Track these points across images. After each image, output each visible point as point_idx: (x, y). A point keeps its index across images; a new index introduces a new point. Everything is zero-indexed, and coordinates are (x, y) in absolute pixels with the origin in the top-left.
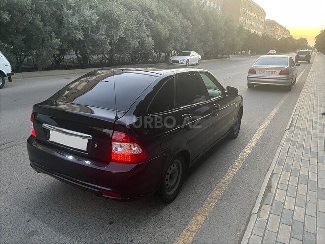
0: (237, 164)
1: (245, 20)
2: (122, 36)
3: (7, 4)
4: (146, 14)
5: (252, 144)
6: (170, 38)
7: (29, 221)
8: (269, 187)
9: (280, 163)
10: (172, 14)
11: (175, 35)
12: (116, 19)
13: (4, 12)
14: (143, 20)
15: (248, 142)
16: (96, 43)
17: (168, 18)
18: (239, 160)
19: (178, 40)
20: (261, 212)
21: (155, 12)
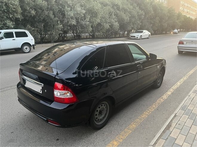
0: (154, 106)
1: (183, 9)
2: (99, 22)
3: (34, 5)
4: (115, 8)
5: (169, 93)
6: (130, 22)
7: (12, 132)
8: (169, 126)
9: (183, 108)
10: (131, 7)
11: (133, 20)
12: (95, 12)
13: (32, 10)
14: (113, 12)
15: (167, 91)
16: (83, 26)
17: (129, 10)
18: (156, 104)
19: (136, 24)
20: (157, 144)
21: (121, 7)
